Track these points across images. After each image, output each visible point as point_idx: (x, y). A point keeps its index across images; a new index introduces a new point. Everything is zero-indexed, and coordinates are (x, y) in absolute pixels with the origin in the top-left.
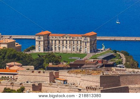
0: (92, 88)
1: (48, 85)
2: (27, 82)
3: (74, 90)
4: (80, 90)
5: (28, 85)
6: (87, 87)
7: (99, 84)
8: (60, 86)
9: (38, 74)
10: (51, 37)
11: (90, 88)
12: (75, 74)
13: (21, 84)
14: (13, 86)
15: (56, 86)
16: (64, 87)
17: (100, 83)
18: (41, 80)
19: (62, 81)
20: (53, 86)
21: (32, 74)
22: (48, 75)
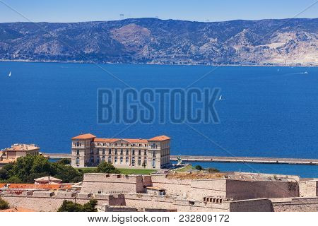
0: (214, 199)
1: (134, 197)
2: (100, 192)
3: (182, 203)
4: (193, 203)
5: (101, 196)
6: (205, 198)
7: (224, 194)
8: (156, 199)
9: (117, 180)
10: (96, 144)
11: (211, 199)
12: (179, 179)
13: (89, 195)
14: (75, 198)
15: (149, 198)
16: (163, 199)
17: (227, 192)
18: (121, 189)
19: (157, 190)
20: (144, 198)
21: (108, 179)
22: (134, 180)
